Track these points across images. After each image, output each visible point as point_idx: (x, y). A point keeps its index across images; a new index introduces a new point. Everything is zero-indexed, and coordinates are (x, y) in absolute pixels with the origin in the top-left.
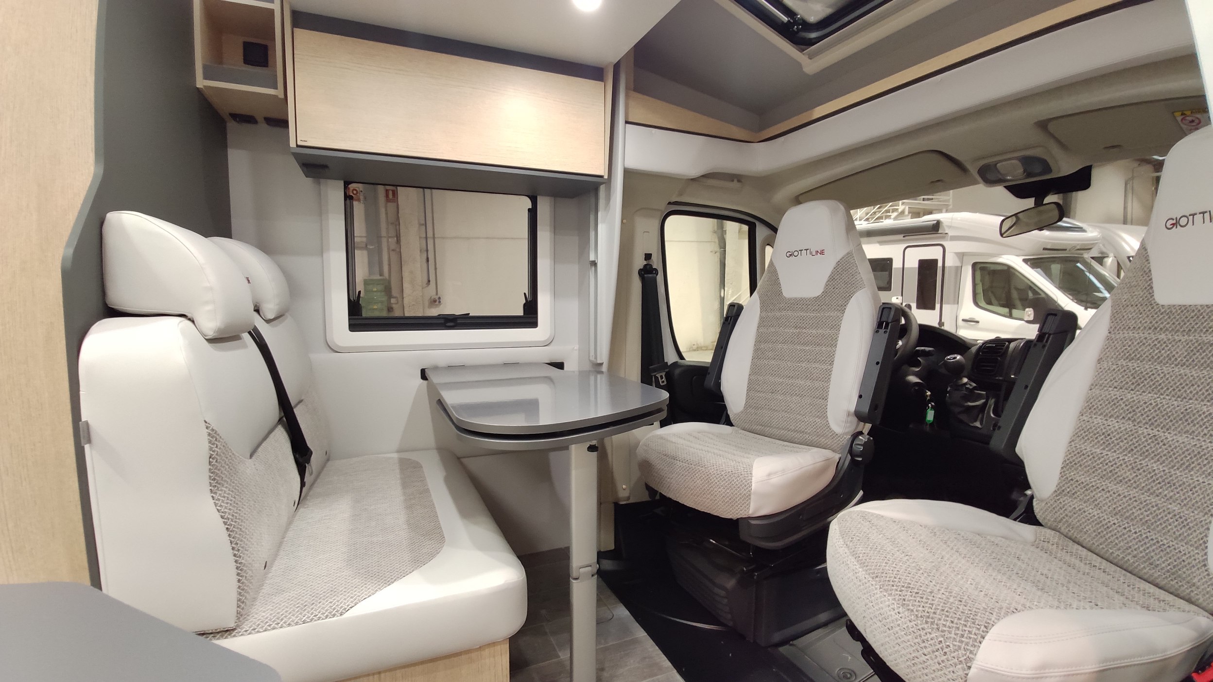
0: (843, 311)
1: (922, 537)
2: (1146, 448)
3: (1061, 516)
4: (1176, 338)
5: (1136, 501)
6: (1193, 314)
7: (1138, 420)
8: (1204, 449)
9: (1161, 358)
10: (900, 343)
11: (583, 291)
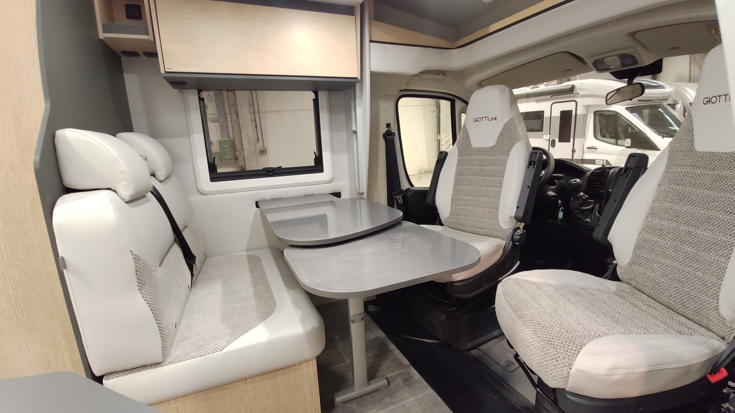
0: (508, 155)
1: (549, 293)
2: (684, 239)
3: (632, 277)
4: (706, 172)
5: (676, 269)
6: (716, 158)
7: (680, 222)
8: (719, 241)
9: (696, 184)
10: (543, 172)
11: (350, 148)
